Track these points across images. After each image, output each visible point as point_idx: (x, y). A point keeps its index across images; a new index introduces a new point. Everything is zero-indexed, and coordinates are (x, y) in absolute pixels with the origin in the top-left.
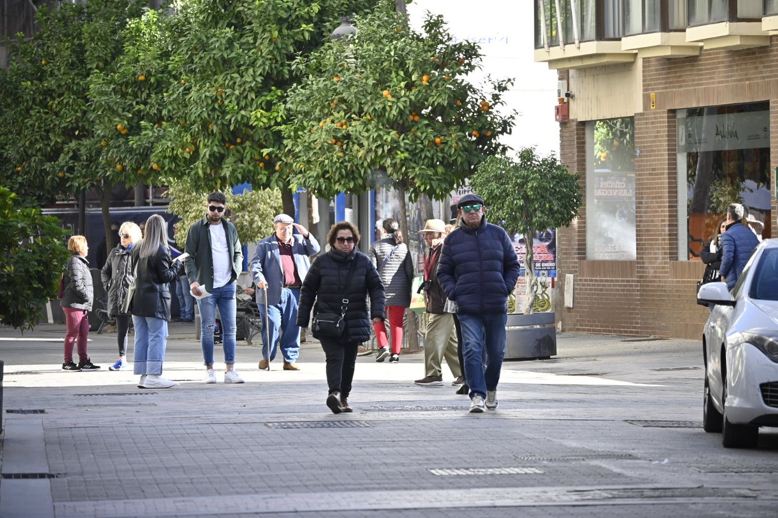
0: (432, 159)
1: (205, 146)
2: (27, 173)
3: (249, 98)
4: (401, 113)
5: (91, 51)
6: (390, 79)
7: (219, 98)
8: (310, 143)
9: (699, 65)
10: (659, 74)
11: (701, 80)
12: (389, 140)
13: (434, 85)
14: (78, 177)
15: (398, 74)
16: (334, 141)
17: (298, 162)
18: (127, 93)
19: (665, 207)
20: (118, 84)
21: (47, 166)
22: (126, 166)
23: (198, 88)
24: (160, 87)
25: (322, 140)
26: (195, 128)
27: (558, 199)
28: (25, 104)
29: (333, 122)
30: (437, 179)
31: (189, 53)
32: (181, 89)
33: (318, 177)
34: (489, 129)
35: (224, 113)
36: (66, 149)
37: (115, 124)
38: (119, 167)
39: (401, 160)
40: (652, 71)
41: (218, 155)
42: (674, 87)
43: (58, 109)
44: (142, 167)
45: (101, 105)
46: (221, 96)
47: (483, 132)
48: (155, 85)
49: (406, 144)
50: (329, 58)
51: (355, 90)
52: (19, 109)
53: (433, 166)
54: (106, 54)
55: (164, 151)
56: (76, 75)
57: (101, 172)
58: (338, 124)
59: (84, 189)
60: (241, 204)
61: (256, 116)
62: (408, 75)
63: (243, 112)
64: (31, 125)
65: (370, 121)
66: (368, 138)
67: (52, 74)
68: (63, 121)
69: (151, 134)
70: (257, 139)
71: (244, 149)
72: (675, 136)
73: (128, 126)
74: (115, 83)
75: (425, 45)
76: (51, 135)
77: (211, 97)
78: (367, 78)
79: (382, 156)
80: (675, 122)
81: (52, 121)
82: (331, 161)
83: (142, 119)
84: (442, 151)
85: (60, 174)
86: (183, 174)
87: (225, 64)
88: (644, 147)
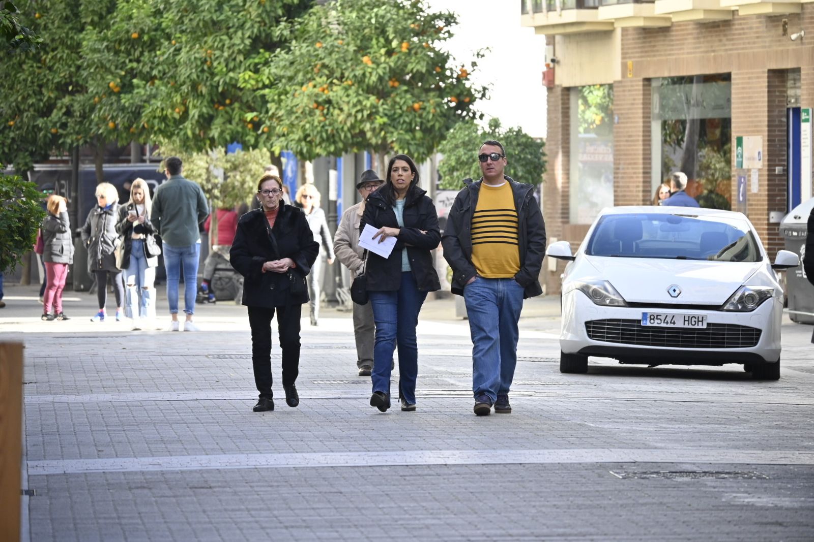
0: (410, 124)
1: (195, 106)
2: (19, 128)
3: (238, 60)
4: (381, 79)
5: (86, 5)
6: (370, 46)
7: (208, 59)
8: (292, 108)
9: (671, 36)
10: (636, 43)
11: (673, 50)
12: (368, 105)
13: (413, 52)
14: (71, 134)
15: (378, 42)
16: (315, 105)
17: (281, 125)
18: (120, 51)
19: (639, 173)
20: (111, 42)
21: (40, 122)
22: (118, 124)
23: (188, 49)
24: (153, 45)
25: (304, 105)
26: (185, 88)
27: (522, 165)
28: (18, 58)
29: (315, 86)
30: (415, 144)
31: (180, 14)
32: (172, 50)
33: (299, 140)
34: (467, 96)
35: (213, 75)
36: (59, 105)
37: (108, 81)
38: (111, 125)
39: (380, 125)
40: (629, 39)
41: (206, 116)
42: (649, 56)
43: (51, 64)
44: (134, 126)
45: (94, 63)
46: (210, 58)
47: (462, 98)
48: (149, 42)
49: (384, 109)
50: (312, 25)
51: (337, 57)
52: (11, 63)
53: (411, 130)
54: (101, 8)
55: (154, 111)
56: (71, 29)
57: (94, 129)
58: (320, 89)
59: (78, 146)
60: (233, 164)
61: (244, 79)
62: (388, 42)
63: (231, 74)
64: (24, 80)
65: (350, 86)
66: (348, 103)
67: (46, 27)
68: (56, 76)
69: (143, 92)
70: (245, 100)
71: (233, 110)
72: (650, 104)
73: (120, 84)
74: (108, 41)
75: (405, 13)
76: (44, 90)
77: (200, 59)
78: (348, 44)
79: (362, 121)
80: (650, 90)
81: (45, 76)
82: (313, 125)
83: (135, 76)
84: (420, 116)
85: (53, 131)
86: (172, 134)
87: (214, 26)
88: (622, 114)
